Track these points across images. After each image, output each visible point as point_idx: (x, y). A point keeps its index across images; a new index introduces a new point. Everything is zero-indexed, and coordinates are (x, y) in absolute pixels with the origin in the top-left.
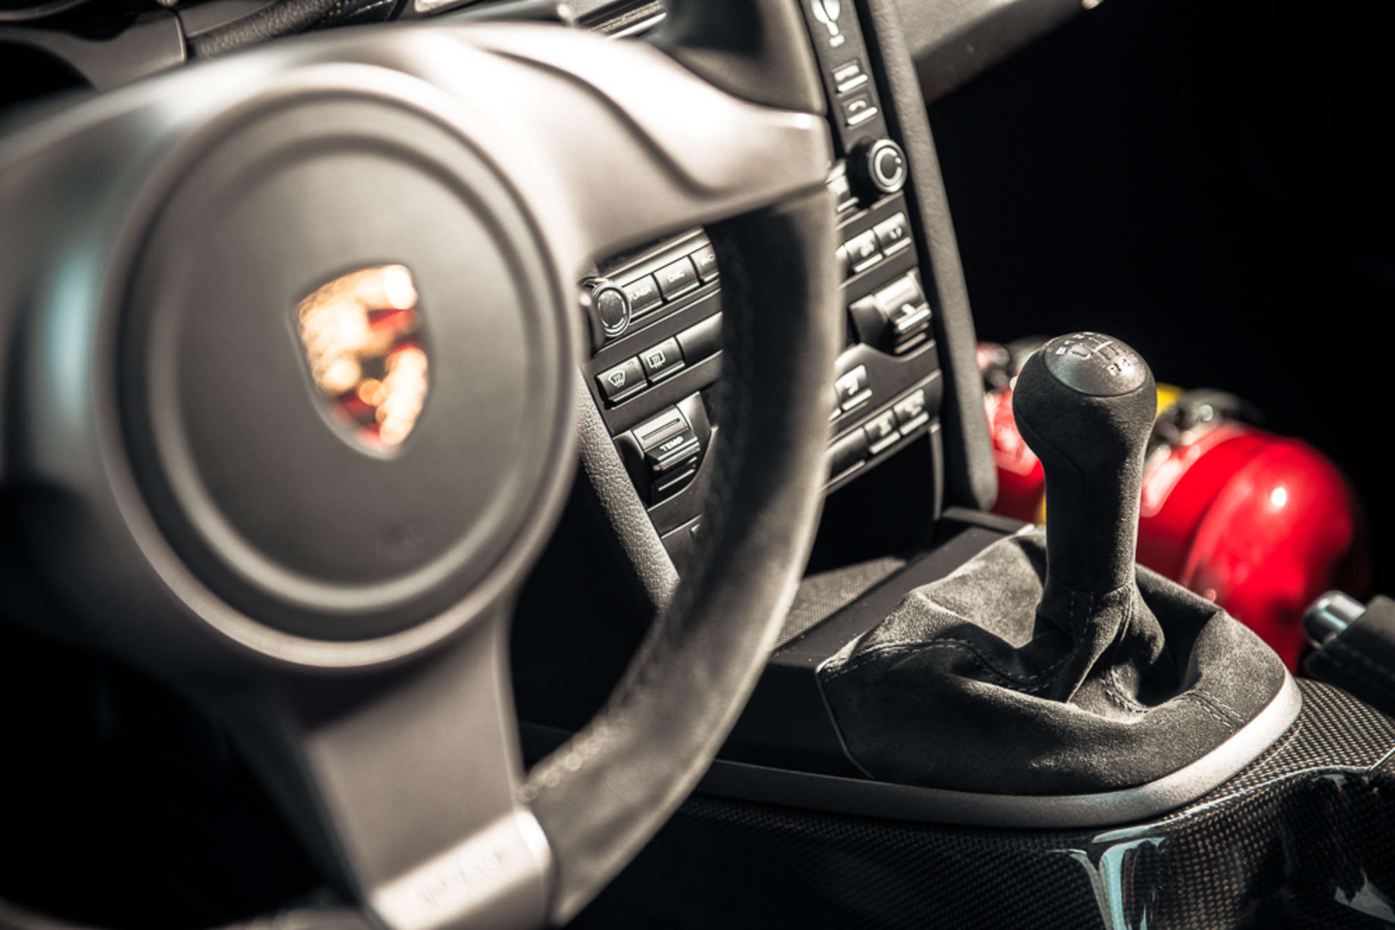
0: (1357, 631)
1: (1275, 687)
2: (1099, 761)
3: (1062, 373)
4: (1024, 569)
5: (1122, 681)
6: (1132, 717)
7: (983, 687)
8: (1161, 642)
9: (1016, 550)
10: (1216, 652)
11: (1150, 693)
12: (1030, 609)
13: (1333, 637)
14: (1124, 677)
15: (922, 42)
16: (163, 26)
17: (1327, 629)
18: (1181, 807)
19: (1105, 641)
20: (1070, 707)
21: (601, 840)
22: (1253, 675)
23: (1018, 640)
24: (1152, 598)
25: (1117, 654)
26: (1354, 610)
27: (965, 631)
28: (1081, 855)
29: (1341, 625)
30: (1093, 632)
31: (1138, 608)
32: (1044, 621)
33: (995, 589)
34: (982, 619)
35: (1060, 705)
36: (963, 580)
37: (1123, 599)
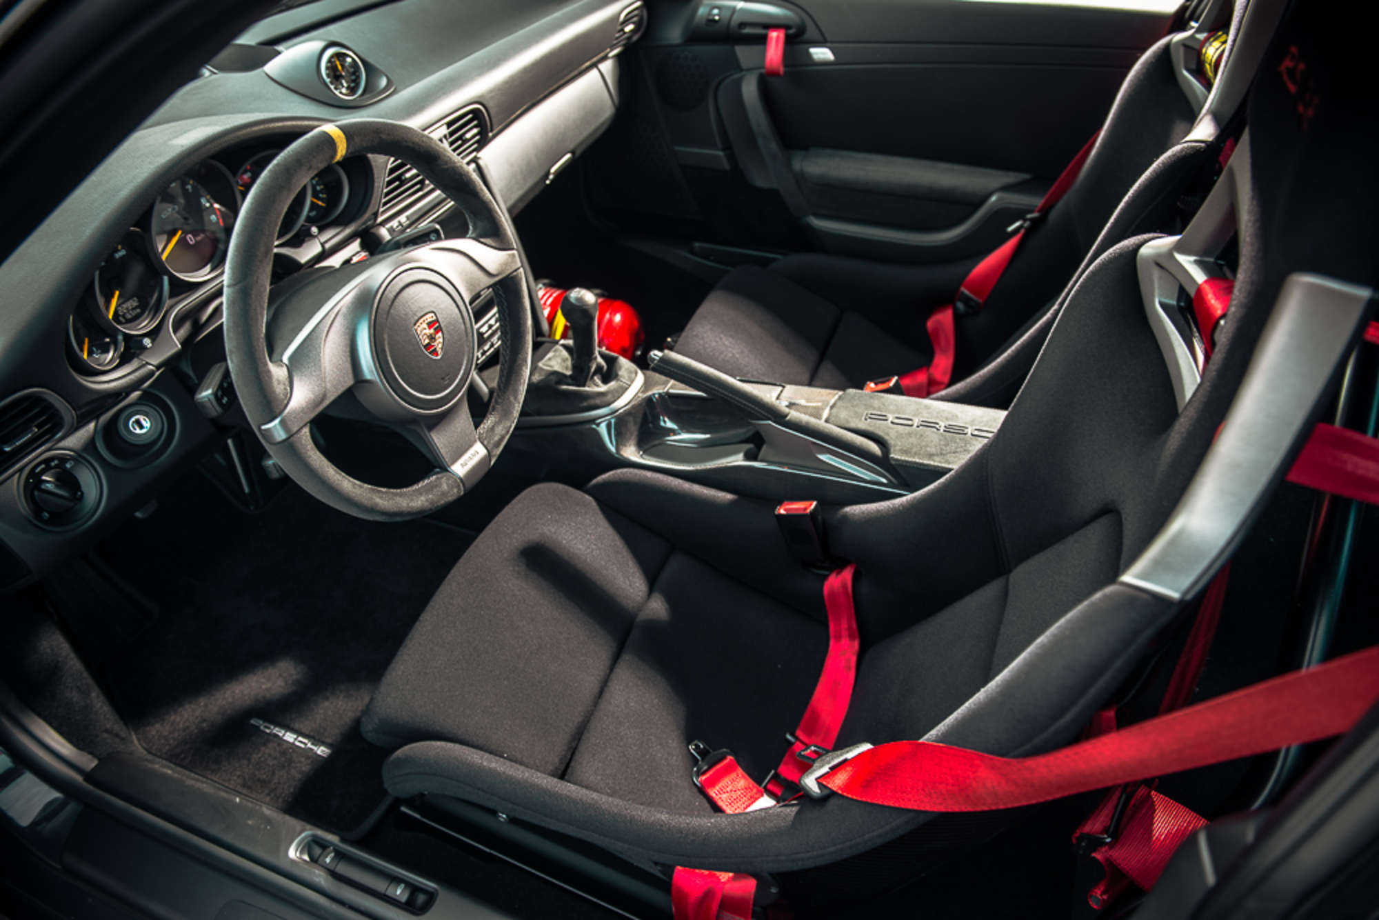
0: (662, 359)
1: (636, 373)
2: (598, 401)
3: (573, 300)
4: (565, 354)
5: (597, 379)
6: (603, 388)
7: (565, 387)
8: (605, 367)
9: (561, 348)
10: (620, 368)
11: (606, 380)
12: (569, 363)
13: (656, 362)
14: (598, 378)
15: (510, 203)
16: (312, 241)
17: (654, 359)
18: (618, 410)
19: (593, 369)
20: (587, 389)
21: (497, 445)
22: (630, 372)
23: (569, 373)
24: (603, 356)
25: (595, 373)
26: (660, 354)
27: (555, 373)
28: (594, 426)
29: (657, 358)
30: (589, 368)
31: (600, 360)
32: (575, 367)
33: (559, 360)
34: (557, 368)
35: (582, 389)
36: (550, 359)
37: (596, 358)
